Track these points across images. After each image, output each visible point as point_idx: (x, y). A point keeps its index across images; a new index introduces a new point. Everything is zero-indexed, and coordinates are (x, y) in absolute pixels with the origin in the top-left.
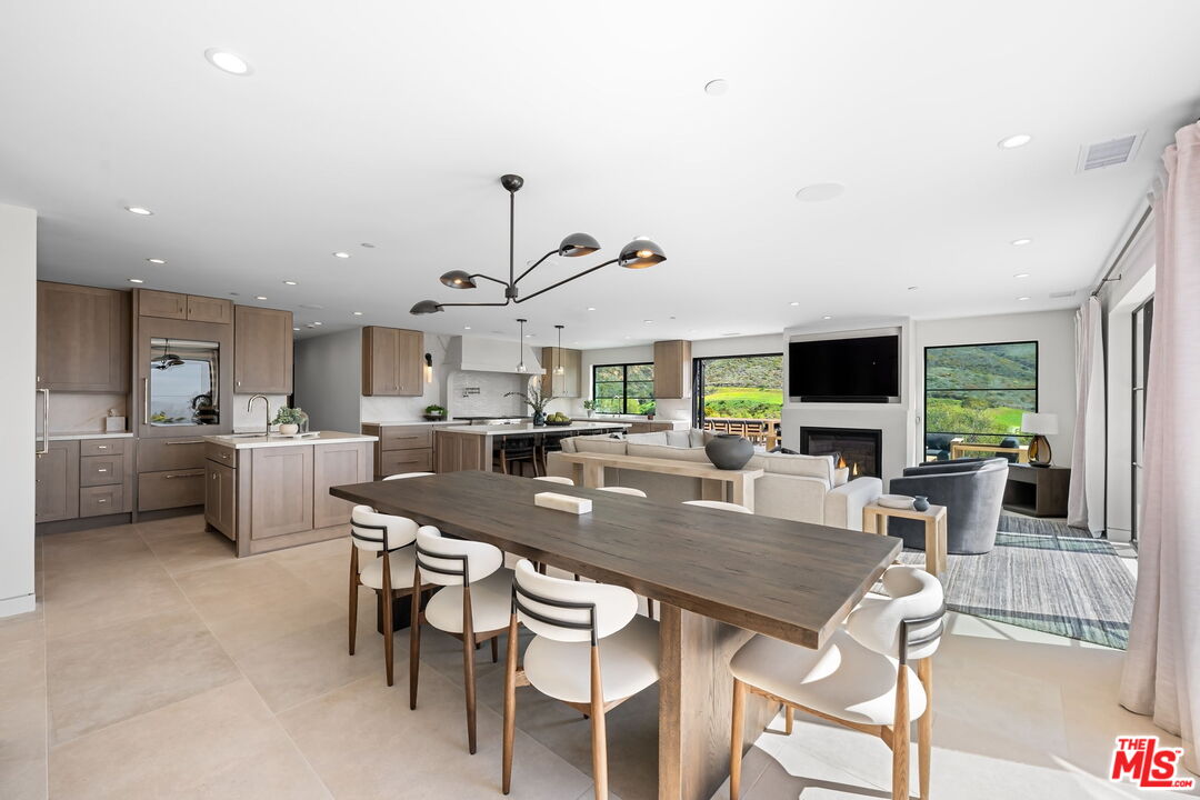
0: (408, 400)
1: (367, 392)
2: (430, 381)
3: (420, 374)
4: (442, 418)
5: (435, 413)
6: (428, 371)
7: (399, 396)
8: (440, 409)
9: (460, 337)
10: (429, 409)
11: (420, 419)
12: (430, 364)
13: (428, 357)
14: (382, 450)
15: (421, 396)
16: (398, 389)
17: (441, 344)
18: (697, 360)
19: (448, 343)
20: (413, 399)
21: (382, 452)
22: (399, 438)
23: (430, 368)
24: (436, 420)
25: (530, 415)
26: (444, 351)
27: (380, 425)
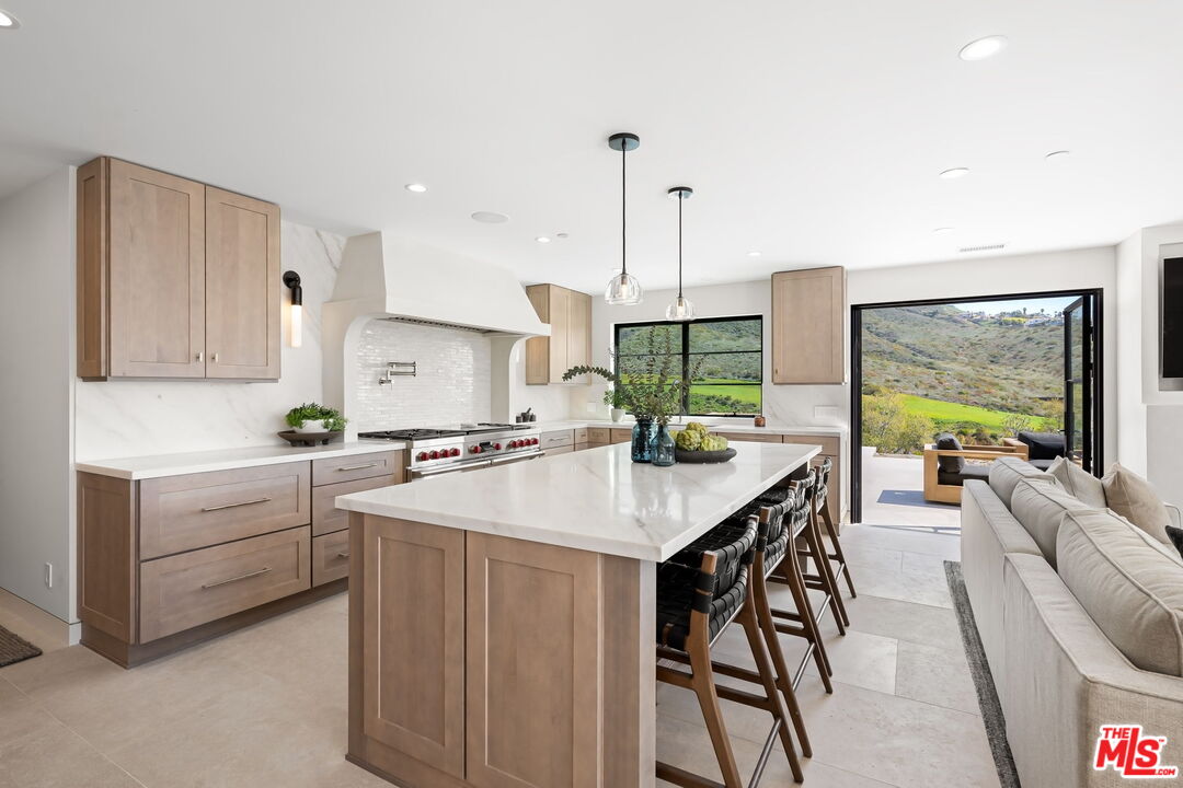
0: (235, 391)
1: (93, 368)
2: (297, 342)
3: (271, 322)
4: (329, 438)
5: (314, 426)
6: (292, 315)
7: (205, 379)
8: (325, 414)
9: (376, 236)
10: (297, 415)
11: (272, 442)
12: (296, 298)
13: (292, 281)
14: (142, 558)
15: (275, 380)
16: (201, 359)
17: (327, 250)
18: (856, 309)
19: (340, 249)
20: (246, 387)
21: (143, 565)
22: (203, 511)
23: (297, 307)
24: (314, 446)
25: (513, 421)
26: (335, 268)
27: (135, 477)
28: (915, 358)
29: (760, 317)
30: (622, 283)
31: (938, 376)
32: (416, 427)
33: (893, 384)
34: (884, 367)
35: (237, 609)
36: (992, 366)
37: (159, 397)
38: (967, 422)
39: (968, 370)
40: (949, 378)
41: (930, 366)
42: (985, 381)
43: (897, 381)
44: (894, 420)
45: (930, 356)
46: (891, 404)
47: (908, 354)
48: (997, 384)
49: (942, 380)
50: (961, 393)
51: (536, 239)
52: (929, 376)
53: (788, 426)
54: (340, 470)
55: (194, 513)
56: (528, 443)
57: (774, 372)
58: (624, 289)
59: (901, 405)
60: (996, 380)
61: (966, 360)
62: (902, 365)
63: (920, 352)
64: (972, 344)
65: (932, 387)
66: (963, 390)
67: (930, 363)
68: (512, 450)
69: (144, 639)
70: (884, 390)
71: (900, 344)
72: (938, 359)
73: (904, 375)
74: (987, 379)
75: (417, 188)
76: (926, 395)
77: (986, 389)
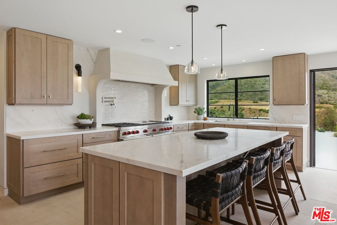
0: (58, 108)
1: (11, 101)
2: (80, 90)
3: (70, 83)
4: (92, 126)
6: (78, 80)
7: (47, 104)
8: (89, 117)
9: (108, 49)
10: (82, 116)
11: (72, 127)
12: (79, 74)
13: (78, 68)
14: (24, 167)
15: (71, 104)
16: (45, 97)
17: (91, 55)
18: (313, 72)
19: (96, 55)
20: (62, 107)
21: (24, 169)
22: (44, 151)
23: (80, 77)
24: (85, 129)
25: (163, 120)
26: (94, 62)
27: (22, 139)
29: (268, 76)
30: (192, 66)
32: (125, 122)
35: (56, 187)
37: (33, 110)
51: (169, 47)
53: (281, 123)
54: (93, 138)
55: (41, 152)
56: (168, 129)
57: (274, 100)
58: (193, 68)
68: (161, 131)
69: (25, 195)
75: (119, 31)
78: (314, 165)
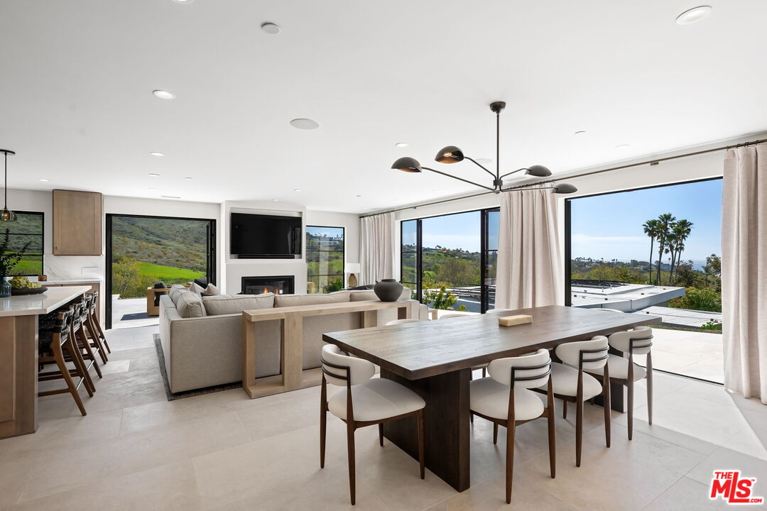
18: (109, 216)
28: (148, 237)
29: (42, 213)
31: (164, 250)
33: (132, 255)
34: (125, 243)
36: (196, 245)
38: (181, 279)
39: (182, 246)
40: (170, 251)
41: (158, 243)
42: (192, 253)
43: (135, 252)
44: (133, 280)
45: (158, 236)
46: (131, 269)
47: (144, 235)
48: (198, 255)
49: (166, 252)
50: (178, 261)
52: (158, 250)
53: (64, 280)
57: (54, 248)
59: (138, 269)
60: (198, 253)
61: (181, 240)
62: (139, 242)
63: (152, 233)
64: (185, 230)
65: (160, 257)
66: (179, 259)
67: (159, 241)
70: (125, 259)
71: (138, 227)
72: (164, 238)
73: (140, 248)
74: (193, 252)
76: (156, 262)
77: (192, 258)
78: (110, 328)
